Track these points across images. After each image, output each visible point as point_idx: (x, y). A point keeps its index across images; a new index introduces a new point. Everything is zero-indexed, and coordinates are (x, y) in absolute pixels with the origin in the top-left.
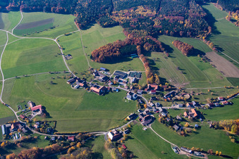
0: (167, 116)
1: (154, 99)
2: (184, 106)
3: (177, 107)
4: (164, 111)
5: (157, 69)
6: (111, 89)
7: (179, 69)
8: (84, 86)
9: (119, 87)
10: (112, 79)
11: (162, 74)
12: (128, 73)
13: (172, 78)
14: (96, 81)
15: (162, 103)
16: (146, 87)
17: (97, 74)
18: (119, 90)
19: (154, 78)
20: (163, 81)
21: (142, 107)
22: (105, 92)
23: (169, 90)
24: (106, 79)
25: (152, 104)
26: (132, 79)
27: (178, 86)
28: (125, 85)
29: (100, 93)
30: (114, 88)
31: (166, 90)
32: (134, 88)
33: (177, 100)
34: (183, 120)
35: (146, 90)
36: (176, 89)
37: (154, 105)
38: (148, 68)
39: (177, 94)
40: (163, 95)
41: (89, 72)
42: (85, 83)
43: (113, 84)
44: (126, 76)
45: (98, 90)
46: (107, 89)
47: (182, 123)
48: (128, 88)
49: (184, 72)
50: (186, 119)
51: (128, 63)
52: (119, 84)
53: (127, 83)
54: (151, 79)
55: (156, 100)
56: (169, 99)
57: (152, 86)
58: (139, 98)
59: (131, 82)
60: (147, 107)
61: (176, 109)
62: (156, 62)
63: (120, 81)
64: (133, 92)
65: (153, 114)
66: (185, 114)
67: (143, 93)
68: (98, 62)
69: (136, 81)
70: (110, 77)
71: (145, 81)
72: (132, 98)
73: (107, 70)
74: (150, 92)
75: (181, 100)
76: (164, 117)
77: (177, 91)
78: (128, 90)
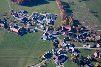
0: (78, 56)
1: (68, 39)
2: (95, 47)
3: (88, 47)
4: (76, 51)
5: (71, 12)
6: (29, 29)
7: (92, 12)
8: (4, 27)
9: (36, 28)
10: (30, 20)
11: (76, 16)
12: (45, 15)
13: (85, 20)
14: (15, 22)
15: (75, 43)
16: (60, 28)
17: (17, 16)
18: (36, 31)
19: (68, 20)
20: (76, 23)
21: (57, 47)
22: (23, 32)
23: (82, 32)
24: (25, 20)
25: (65, 45)
26: (48, 21)
27: (90, 28)
28: (42, 26)
29: (19, 33)
30: (31, 29)
31: (79, 32)
32: (49, 29)
33: (88, 41)
34: (94, 60)
35: (60, 31)
36: (87, 31)
37: (67, 46)
38: (63, 11)
39: (89, 35)
40: (75, 36)
41: (10, 14)
42: (5, 24)
43: (31, 25)
44: (43, 17)
45: (17, 31)
46: (25, 30)
47: (93, 63)
48: (45, 29)
49: (96, 14)
50: (97, 59)
51: (45, 5)
52: (36, 25)
53: (43, 24)
54: (65, 21)
55: (69, 40)
56: (81, 40)
57: (66, 28)
58: (54, 38)
59: (47, 24)
60: (61, 47)
61: (87, 50)
62: (70, 5)
63: (37, 22)
64: (48, 32)
65: (66, 53)
66: (96, 54)
67: (57, 34)
68: (18, 4)
69: (52, 23)
70: (29, 18)
71: (60, 23)
72: (48, 39)
73: (26, 12)
74: (64, 33)
75: (92, 41)
76: (76, 57)
77: (88, 33)
78: (44, 31)
